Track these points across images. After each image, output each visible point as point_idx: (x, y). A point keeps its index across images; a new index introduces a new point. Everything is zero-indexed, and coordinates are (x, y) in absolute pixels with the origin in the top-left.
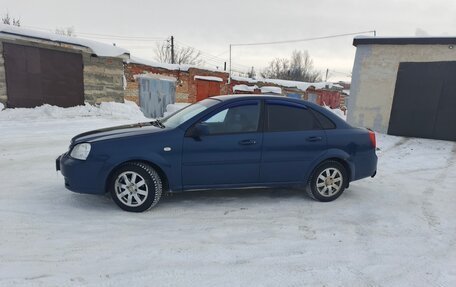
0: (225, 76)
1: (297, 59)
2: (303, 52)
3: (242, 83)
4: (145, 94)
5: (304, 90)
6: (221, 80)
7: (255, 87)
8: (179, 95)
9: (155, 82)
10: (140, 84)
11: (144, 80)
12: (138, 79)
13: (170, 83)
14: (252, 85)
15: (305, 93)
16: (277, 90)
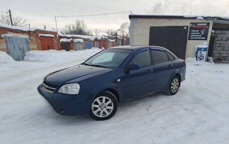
0: (55, 33)
1: (78, 24)
2: (81, 21)
3: (64, 37)
4: (11, 46)
5: (93, 40)
6: (53, 36)
7: (71, 39)
8: (31, 46)
9: (16, 38)
10: (7, 40)
11: (9, 38)
12: (5, 37)
13: (25, 39)
14: (69, 38)
15: (93, 42)
16: (82, 41)
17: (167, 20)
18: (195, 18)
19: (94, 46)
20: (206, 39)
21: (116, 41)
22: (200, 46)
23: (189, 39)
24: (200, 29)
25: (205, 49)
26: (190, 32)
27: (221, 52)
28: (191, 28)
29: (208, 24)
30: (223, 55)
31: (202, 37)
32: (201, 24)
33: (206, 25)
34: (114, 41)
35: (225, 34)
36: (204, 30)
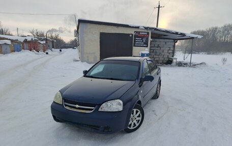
5: (22, 41)
15: (22, 43)
16: (9, 42)
17: (115, 28)
18: (138, 27)
19: (24, 49)
20: (147, 46)
21: (47, 43)
22: (144, 52)
23: (135, 46)
24: (142, 37)
25: (147, 55)
26: (135, 40)
27: (155, 56)
28: (136, 36)
29: (148, 33)
30: (156, 59)
31: (144, 44)
32: (143, 33)
33: (146, 34)
34: (44, 42)
35: (156, 41)
36: (145, 38)
